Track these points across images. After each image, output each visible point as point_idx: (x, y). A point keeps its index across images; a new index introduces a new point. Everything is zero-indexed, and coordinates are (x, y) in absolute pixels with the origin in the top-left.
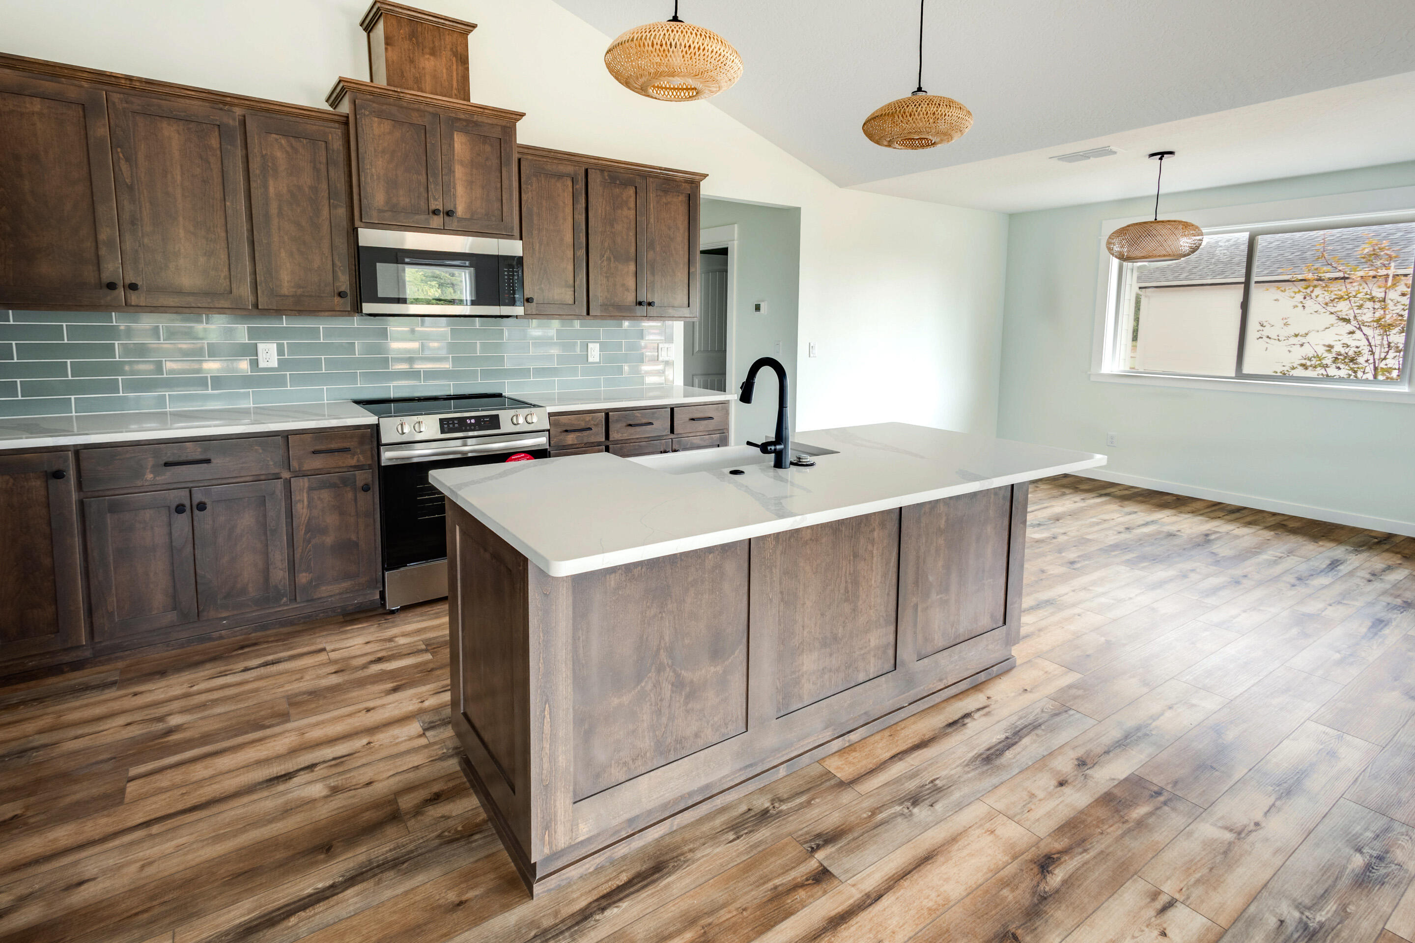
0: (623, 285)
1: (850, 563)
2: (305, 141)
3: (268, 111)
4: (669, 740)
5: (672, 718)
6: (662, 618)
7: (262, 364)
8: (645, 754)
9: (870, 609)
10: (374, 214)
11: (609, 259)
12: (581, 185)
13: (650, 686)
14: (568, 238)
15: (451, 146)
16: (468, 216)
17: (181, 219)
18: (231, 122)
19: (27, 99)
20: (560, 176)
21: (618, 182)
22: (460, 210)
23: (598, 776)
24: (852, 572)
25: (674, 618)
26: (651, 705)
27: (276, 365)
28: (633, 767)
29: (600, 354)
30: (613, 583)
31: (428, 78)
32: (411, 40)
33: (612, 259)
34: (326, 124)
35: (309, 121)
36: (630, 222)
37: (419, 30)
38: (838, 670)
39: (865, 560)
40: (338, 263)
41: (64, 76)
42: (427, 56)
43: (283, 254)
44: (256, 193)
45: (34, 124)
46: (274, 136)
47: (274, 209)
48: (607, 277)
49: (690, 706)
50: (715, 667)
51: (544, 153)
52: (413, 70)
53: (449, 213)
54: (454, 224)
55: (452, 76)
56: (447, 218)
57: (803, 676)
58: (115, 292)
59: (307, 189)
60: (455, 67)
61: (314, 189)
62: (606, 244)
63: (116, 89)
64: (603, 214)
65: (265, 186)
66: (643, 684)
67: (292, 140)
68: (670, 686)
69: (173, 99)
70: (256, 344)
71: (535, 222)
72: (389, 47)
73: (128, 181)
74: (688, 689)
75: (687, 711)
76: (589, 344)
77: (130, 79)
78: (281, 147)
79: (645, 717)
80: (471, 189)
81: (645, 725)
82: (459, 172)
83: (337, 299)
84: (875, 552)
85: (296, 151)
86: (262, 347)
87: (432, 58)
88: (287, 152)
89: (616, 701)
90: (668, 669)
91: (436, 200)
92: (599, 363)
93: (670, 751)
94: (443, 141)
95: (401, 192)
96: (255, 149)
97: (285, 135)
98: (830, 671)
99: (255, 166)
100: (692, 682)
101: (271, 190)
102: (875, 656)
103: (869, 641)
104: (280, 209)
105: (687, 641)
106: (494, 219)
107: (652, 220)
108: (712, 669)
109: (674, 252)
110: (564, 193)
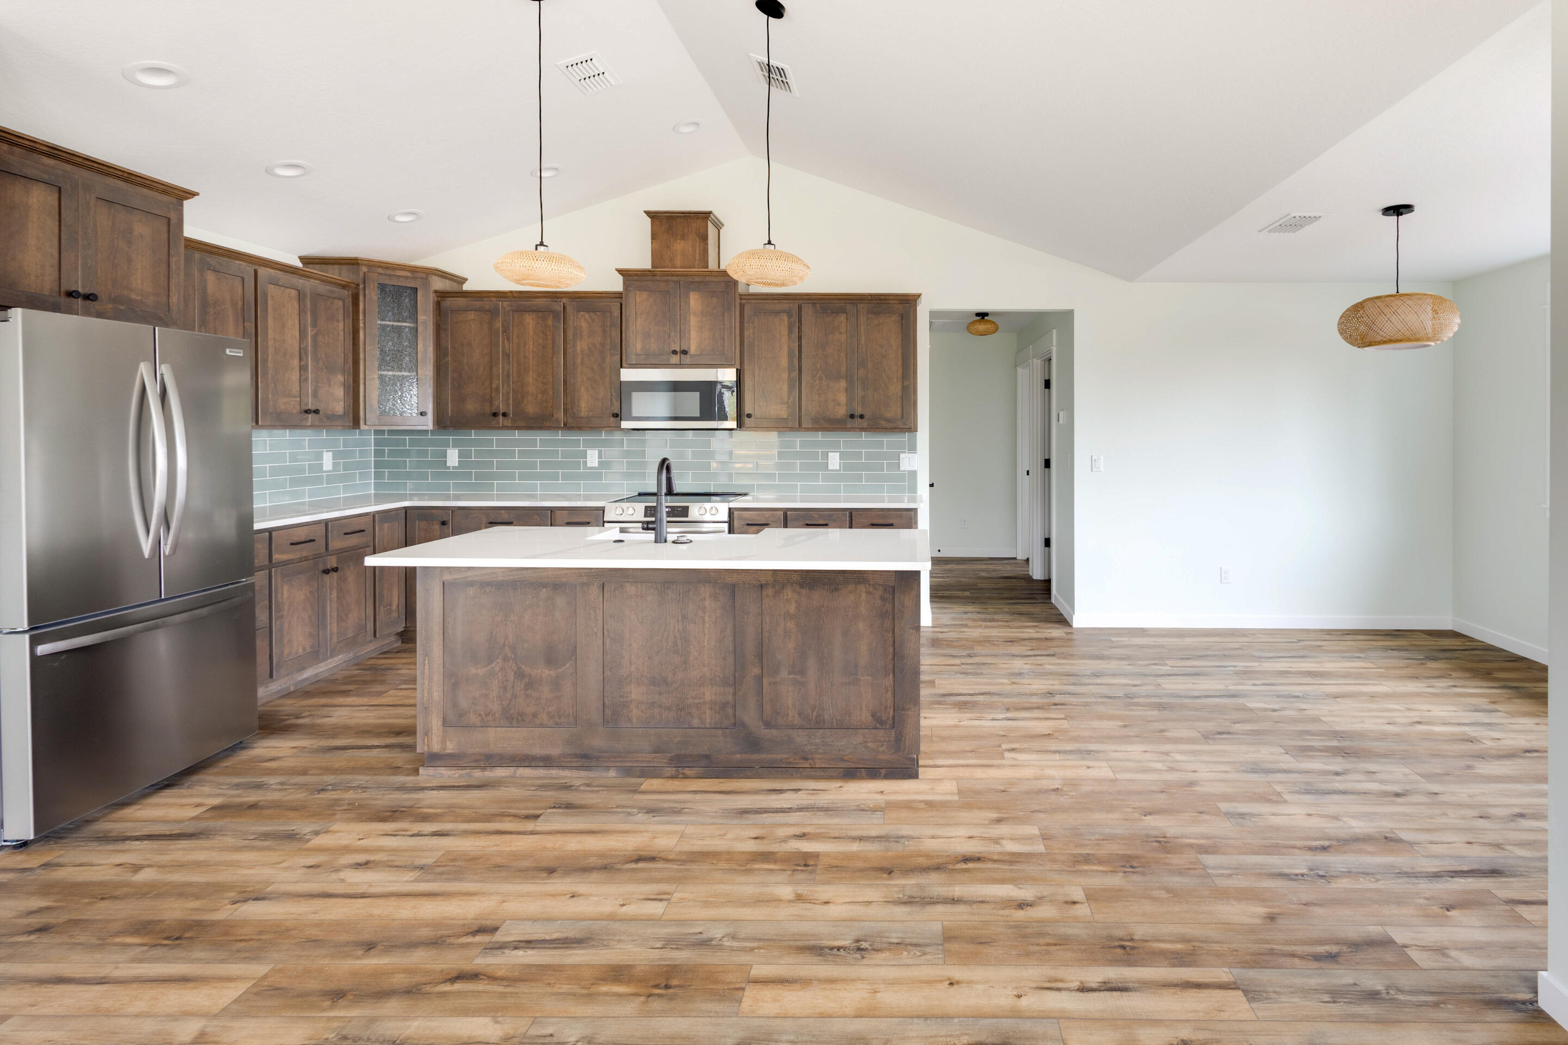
0: (834, 400)
1: (678, 623)
2: (599, 313)
3: (579, 298)
4: (512, 711)
5: (515, 696)
6: (506, 624)
7: (589, 465)
8: (495, 714)
9: (704, 666)
10: (633, 357)
11: (821, 378)
12: (795, 318)
13: (497, 669)
14: (784, 362)
15: (688, 303)
16: (699, 353)
17: (531, 371)
18: (559, 309)
19: (469, 312)
20: (777, 313)
21: (829, 312)
22: (693, 350)
23: (461, 716)
24: (681, 630)
25: (516, 626)
26: (499, 681)
27: (597, 465)
28: (486, 720)
29: (840, 463)
30: (471, 592)
31: (679, 257)
32: (668, 232)
33: (824, 378)
34: (612, 300)
35: (603, 300)
36: (842, 344)
37: (674, 224)
38: (669, 709)
39: (695, 623)
40: (614, 394)
41: (485, 297)
42: (679, 241)
43: (583, 390)
44: (569, 351)
45: (470, 326)
46: (582, 313)
47: (579, 361)
48: (819, 394)
49: (529, 692)
50: (550, 670)
51: (764, 297)
52: (669, 253)
53: (685, 352)
54: (687, 359)
55: (696, 252)
56: (682, 356)
57: (631, 702)
58: (498, 417)
59: (598, 345)
60: (698, 244)
61: (603, 345)
62: (818, 366)
63: (506, 299)
64: (816, 340)
65: (575, 346)
66: (493, 665)
67: (591, 314)
68: (513, 673)
69: (533, 300)
70: (586, 450)
71: (756, 352)
72: (654, 241)
73: (507, 351)
74: (527, 680)
75: (527, 696)
76: (829, 453)
77: (511, 292)
78: (585, 319)
79: (494, 688)
80: (701, 332)
81: (494, 694)
82: (693, 321)
83: (612, 419)
84: (707, 619)
85: (593, 320)
86: (589, 452)
87: (682, 242)
88: (589, 323)
89: (473, 671)
90: (511, 661)
91: (675, 343)
92: (840, 470)
93: (513, 719)
94: (682, 300)
95: (652, 340)
96: (570, 323)
97: (588, 311)
98: (660, 707)
99: (570, 334)
100: (530, 675)
101: (578, 348)
102: (711, 709)
103: (704, 694)
104: (583, 359)
105: (526, 646)
106: (718, 353)
107: (863, 341)
108: (547, 672)
109: (886, 368)
110: (781, 326)
